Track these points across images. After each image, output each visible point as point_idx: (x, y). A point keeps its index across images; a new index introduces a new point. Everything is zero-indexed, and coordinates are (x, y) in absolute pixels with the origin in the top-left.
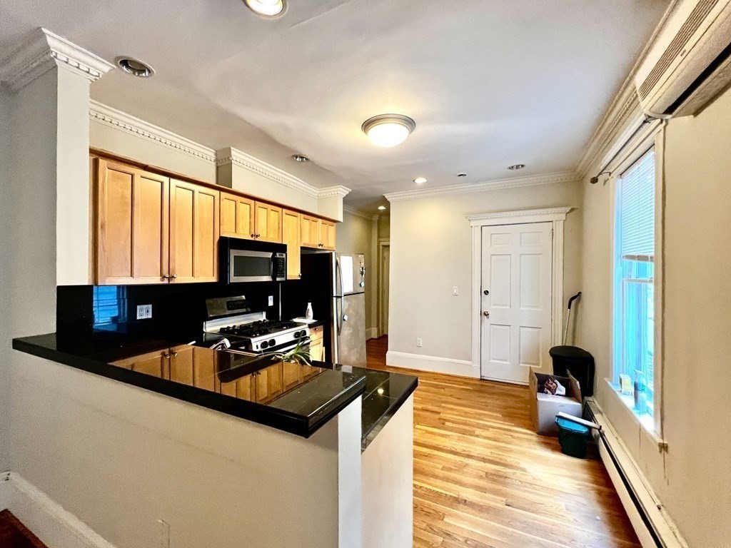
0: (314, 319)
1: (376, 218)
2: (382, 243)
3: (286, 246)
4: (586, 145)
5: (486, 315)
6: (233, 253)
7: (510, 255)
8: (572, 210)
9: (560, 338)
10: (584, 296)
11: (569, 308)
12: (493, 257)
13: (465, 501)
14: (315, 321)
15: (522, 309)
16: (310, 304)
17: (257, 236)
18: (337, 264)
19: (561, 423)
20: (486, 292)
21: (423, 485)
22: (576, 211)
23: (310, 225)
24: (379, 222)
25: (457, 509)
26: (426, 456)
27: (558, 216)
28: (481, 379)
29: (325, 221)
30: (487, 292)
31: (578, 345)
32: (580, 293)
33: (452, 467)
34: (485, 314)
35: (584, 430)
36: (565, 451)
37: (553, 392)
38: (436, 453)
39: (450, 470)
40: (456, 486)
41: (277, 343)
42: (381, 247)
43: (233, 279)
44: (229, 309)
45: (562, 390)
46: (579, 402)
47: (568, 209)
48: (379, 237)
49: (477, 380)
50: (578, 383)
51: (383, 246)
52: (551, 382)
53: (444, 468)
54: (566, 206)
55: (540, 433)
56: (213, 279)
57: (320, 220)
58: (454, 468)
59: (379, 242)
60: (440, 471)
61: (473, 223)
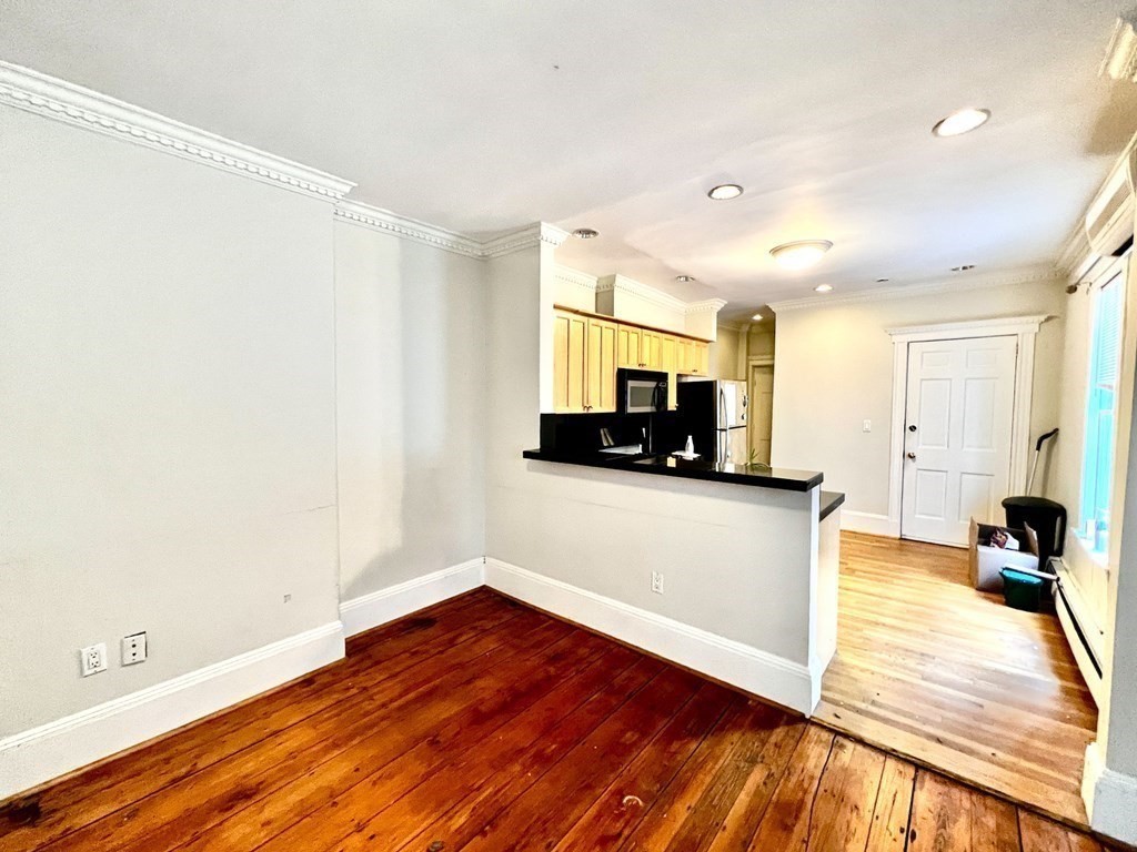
0: (695, 452)
1: (745, 328)
2: (751, 363)
3: (667, 374)
4: (1067, 241)
5: (911, 457)
6: (631, 384)
7: (950, 379)
8: (1049, 319)
9: (1023, 489)
10: (1062, 435)
11: (1038, 448)
12: (924, 382)
14: (696, 455)
15: (964, 449)
16: (690, 437)
17: (643, 365)
18: (721, 392)
19: (1006, 573)
20: (913, 428)
22: (1055, 320)
23: (685, 349)
24: (749, 334)
27: (1028, 327)
28: (901, 539)
29: (699, 343)
30: (915, 428)
31: (1050, 497)
32: (1056, 431)
34: (909, 456)
35: (1037, 581)
36: (1011, 603)
37: (1001, 545)
42: (750, 368)
43: (630, 410)
45: (1014, 543)
46: (1035, 554)
47: (1043, 318)
48: (748, 354)
49: (895, 539)
50: (1035, 533)
51: (754, 367)
52: (999, 534)
54: (1040, 313)
55: (979, 589)
56: (612, 408)
57: (694, 342)
59: (748, 360)
61: (895, 339)
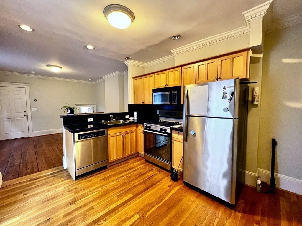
6: (154, 94)
13: (71, 204)
17: (167, 85)
21: (92, 195)
25: (72, 199)
26: (107, 206)
33: (89, 212)
38: (105, 211)
39: (89, 210)
40: (79, 206)
41: (152, 129)
44: (166, 115)
53: (92, 208)
58: (88, 213)
60: (93, 205)
